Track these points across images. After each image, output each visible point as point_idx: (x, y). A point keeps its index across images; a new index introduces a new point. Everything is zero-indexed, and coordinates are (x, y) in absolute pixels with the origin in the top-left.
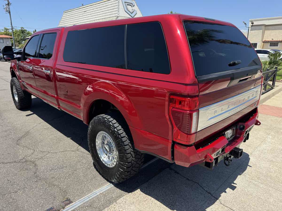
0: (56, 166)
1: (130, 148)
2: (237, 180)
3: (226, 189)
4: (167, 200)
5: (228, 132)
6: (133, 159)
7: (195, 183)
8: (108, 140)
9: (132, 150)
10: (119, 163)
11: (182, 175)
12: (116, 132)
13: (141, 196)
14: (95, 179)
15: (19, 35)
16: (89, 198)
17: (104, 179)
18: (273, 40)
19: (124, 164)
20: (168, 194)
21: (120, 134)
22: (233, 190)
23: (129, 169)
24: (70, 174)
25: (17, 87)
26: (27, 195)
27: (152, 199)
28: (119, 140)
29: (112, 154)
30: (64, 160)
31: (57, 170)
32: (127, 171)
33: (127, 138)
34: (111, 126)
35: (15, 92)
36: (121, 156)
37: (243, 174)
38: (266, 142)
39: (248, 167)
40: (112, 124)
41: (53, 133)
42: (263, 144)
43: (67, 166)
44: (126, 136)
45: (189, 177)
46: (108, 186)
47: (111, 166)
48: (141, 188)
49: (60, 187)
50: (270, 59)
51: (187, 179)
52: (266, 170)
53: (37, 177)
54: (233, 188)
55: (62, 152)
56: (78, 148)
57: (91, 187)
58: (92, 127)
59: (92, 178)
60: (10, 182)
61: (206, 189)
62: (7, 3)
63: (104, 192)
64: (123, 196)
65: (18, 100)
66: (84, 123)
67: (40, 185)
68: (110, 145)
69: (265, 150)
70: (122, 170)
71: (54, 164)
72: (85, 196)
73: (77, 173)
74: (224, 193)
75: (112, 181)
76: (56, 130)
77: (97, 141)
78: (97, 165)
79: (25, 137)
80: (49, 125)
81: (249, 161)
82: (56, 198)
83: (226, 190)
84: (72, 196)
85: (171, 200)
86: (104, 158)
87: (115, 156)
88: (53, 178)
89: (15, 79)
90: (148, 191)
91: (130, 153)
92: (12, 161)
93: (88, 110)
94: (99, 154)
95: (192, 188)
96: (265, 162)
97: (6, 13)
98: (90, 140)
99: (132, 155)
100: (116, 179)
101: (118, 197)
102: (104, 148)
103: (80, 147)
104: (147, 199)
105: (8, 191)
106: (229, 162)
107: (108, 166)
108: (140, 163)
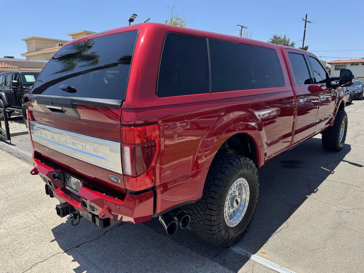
3: (78, 262)
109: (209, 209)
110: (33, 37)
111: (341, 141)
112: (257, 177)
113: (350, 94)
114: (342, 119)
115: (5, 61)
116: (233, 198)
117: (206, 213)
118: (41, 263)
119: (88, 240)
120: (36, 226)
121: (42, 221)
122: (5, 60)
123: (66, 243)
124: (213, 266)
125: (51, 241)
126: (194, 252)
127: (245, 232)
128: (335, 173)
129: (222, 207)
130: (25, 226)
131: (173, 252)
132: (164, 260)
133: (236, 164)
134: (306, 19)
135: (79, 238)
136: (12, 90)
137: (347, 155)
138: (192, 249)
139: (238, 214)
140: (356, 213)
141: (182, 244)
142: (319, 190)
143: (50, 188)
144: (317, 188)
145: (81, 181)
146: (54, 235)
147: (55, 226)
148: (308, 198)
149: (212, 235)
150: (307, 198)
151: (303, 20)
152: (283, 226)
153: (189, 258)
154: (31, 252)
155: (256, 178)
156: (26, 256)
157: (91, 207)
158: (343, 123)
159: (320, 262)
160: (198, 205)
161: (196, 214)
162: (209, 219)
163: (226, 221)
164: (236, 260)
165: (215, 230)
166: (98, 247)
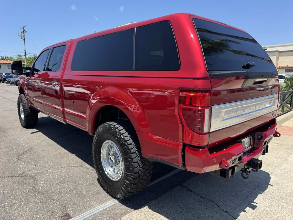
0: (57, 181)
1: (137, 157)
2: (258, 199)
3: (245, 208)
4: (178, 218)
5: (245, 140)
6: (140, 169)
7: (210, 201)
8: (114, 150)
9: (139, 159)
10: (125, 174)
11: (195, 193)
12: (122, 139)
13: (149, 213)
14: (98, 194)
15: (32, 61)
16: (90, 214)
17: (108, 195)
18: (288, 66)
19: (130, 174)
20: (180, 211)
21: (126, 141)
22: (253, 209)
23: (136, 180)
24: (72, 189)
25: (24, 104)
26: (23, 209)
27: (161, 217)
28: (125, 148)
29: (118, 166)
30: (66, 175)
31: (58, 185)
32: (134, 183)
33: (134, 145)
34: (118, 133)
35: (21, 109)
36: (127, 165)
37: (264, 193)
38: (288, 162)
39: (269, 186)
40: (118, 131)
41: (57, 149)
42: (285, 164)
43: (69, 182)
44: (133, 143)
45: (203, 195)
46: (113, 202)
47: (116, 180)
48: (149, 205)
49: (60, 202)
50: (286, 84)
51: (201, 197)
52: (290, 189)
53: (35, 191)
54: (254, 207)
55: (65, 167)
56: (82, 164)
57: (94, 203)
58: (97, 137)
59: (95, 194)
60: (6, 196)
61: (222, 207)
62: (23, 31)
63: (108, 208)
64: (129, 213)
65: (24, 117)
66: (89, 134)
67: (38, 199)
68: (115, 155)
69: (287, 169)
70: (128, 182)
71: (55, 179)
72: (86, 211)
73: (79, 188)
74: (243, 212)
75: (117, 196)
76: (61, 147)
77: (102, 152)
78: (101, 179)
79: (28, 152)
80: (54, 142)
81: (270, 180)
82: (54, 213)
83: (245, 210)
84: (72, 211)
85: (183, 218)
86: (109, 171)
87: (121, 167)
88: (52, 192)
89: (22, 96)
90: (157, 209)
91: (137, 162)
92: (10, 175)
93: (94, 119)
94: (104, 166)
95: (206, 207)
96: (288, 182)
97: (21, 40)
98: (94, 151)
99: (139, 165)
100: (121, 194)
101: (122, 214)
102: (109, 159)
103: (84, 163)
104: (156, 217)
105: (3, 204)
106: (247, 174)
107: (113, 180)
108: (148, 175)
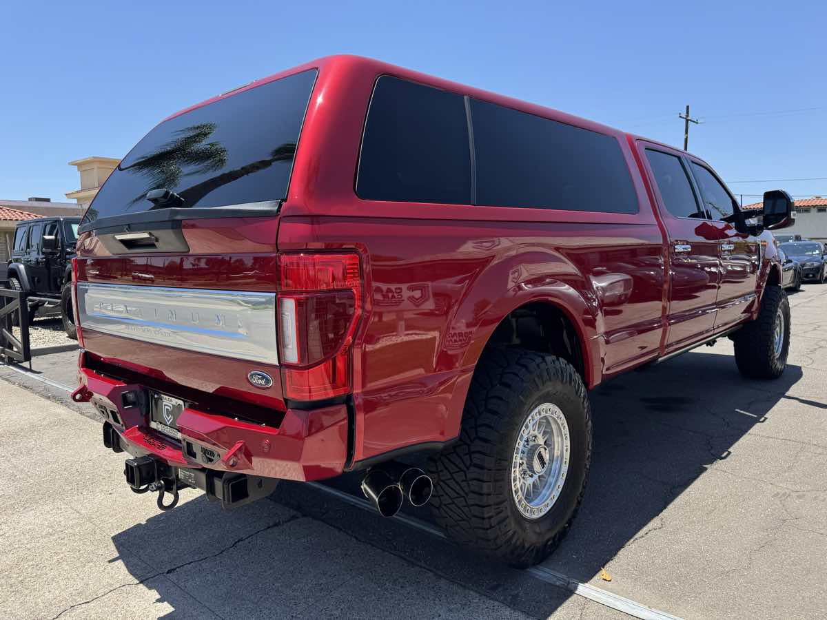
109: (475, 465)
110: (94, 158)
111: (777, 355)
112: (586, 405)
113: (795, 270)
114: (778, 306)
115: (29, 207)
116: (531, 452)
117: (469, 476)
118: (83, 606)
119: (196, 558)
120: (76, 530)
121: (90, 519)
122: (29, 205)
123: (144, 565)
124: (487, 608)
125: (110, 562)
126: (443, 581)
127: (563, 535)
128: (767, 420)
129: (506, 463)
130: (51, 530)
131: (395, 581)
132: (373, 597)
133: (536, 366)
134: (687, 116)
135: (174, 555)
136: (43, 256)
137: (794, 387)
138: (440, 573)
139: (544, 492)
140: (821, 498)
141: (413, 565)
142: (732, 454)
143: (114, 430)
144: (729, 450)
145: (184, 402)
146: (117, 548)
147: (120, 532)
148: (709, 471)
149: (484, 529)
150: (706, 469)
151: (680, 117)
152: (651, 525)
153: (432, 593)
154: (62, 583)
155: (584, 408)
156: (49, 591)
157: (205, 451)
158: (779, 316)
159: (741, 598)
160: (452, 459)
161: (447, 482)
162: (476, 489)
163: (517, 501)
164: (543, 596)
165: (490, 518)
166: (218, 571)
